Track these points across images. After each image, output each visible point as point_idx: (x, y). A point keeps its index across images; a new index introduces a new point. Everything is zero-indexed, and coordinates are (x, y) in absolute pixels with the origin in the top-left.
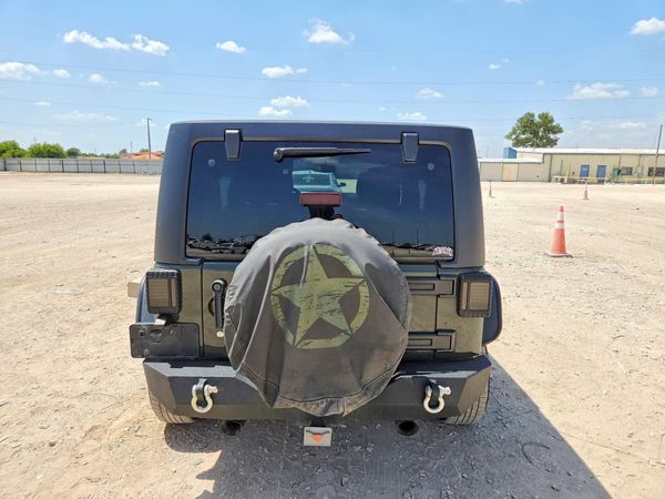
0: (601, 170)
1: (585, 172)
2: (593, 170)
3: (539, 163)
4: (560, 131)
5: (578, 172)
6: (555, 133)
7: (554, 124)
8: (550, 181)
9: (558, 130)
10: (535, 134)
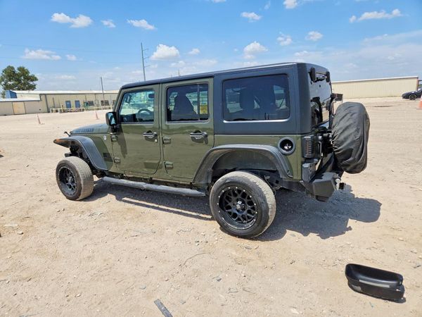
0: (77, 103)
1: (68, 104)
2: (73, 104)
3: (38, 101)
4: (36, 79)
5: (65, 105)
6: (32, 81)
7: (30, 75)
8: (49, 112)
9: (34, 79)
10: (19, 81)
